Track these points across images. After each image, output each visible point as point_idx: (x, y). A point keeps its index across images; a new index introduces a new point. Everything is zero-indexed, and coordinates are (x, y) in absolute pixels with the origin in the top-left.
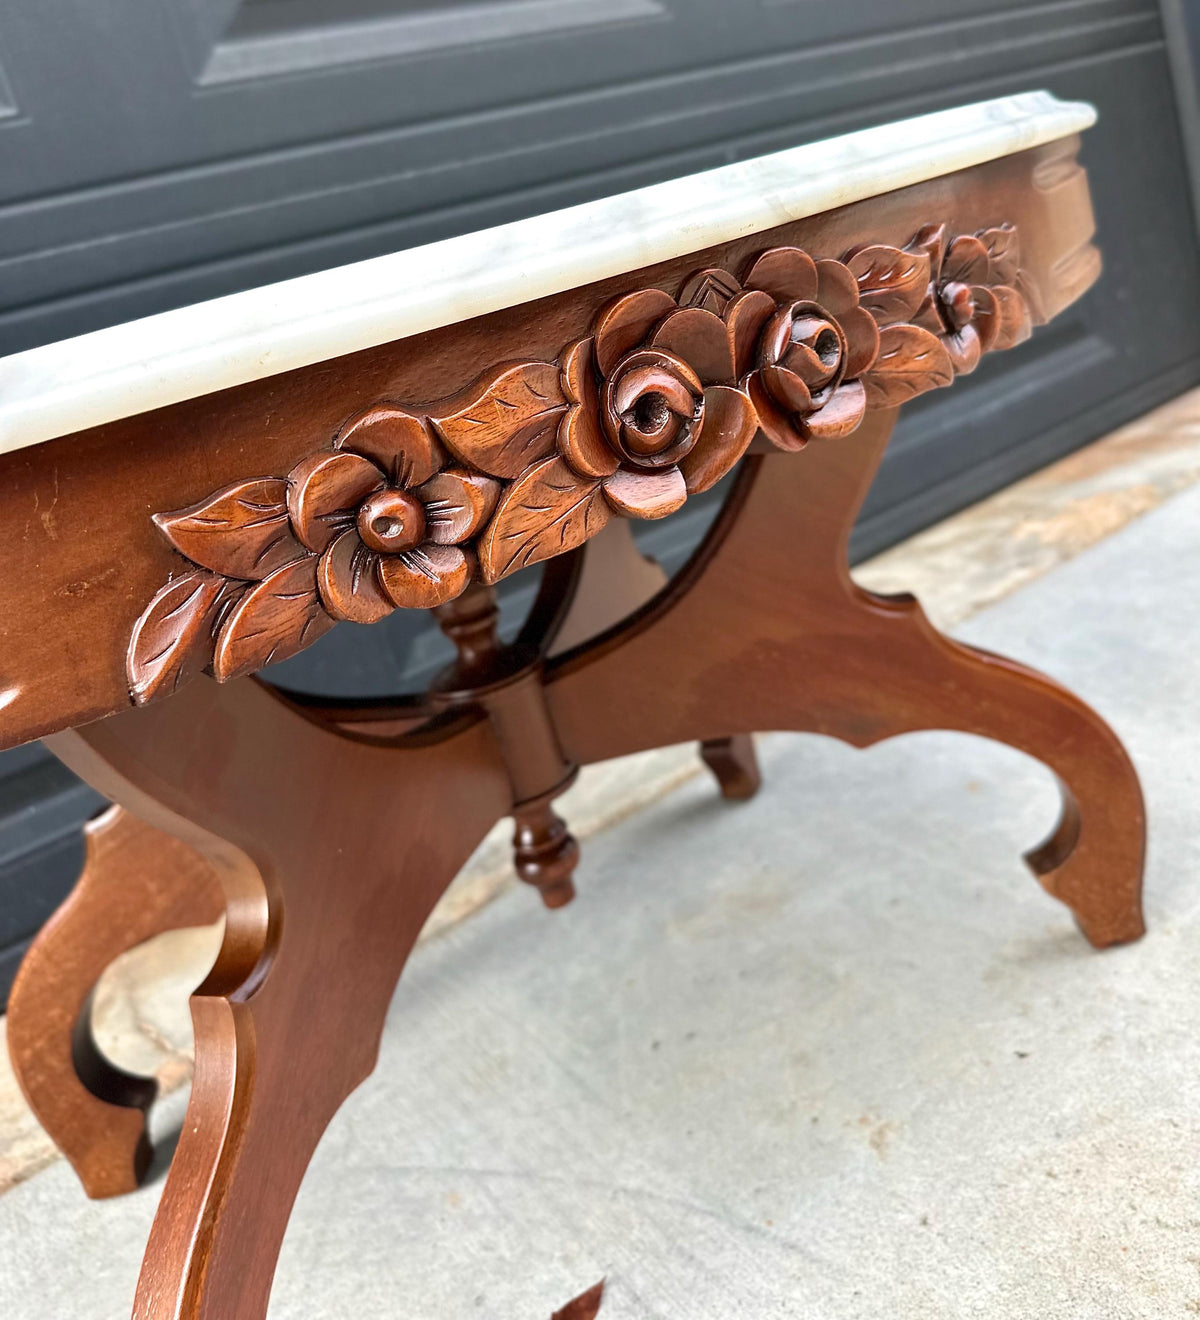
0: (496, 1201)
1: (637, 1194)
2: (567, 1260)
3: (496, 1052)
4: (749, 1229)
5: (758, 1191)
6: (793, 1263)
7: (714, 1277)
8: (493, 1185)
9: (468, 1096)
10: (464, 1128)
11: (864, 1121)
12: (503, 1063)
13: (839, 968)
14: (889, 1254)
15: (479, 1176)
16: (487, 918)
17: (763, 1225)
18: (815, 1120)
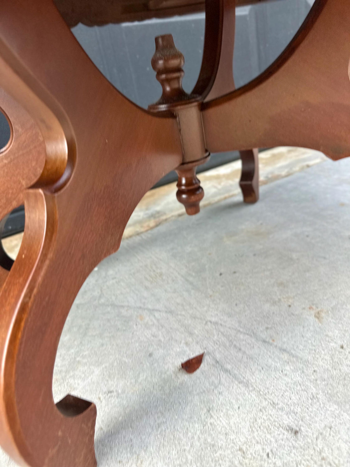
0: (158, 320)
1: (216, 323)
2: (187, 344)
3: (159, 271)
4: (264, 341)
5: (267, 328)
6: (285, 357)
7: (251, 358)
8: (157, 314)
9: (147, 284)
10: (146, 294)
11: (310, 308)
12: (161, 275)
13: (294, 256)
14: (328, 357)
15: (151, 311)
16: (155, 230)
17: (271, 341)
18: (290, 306)
